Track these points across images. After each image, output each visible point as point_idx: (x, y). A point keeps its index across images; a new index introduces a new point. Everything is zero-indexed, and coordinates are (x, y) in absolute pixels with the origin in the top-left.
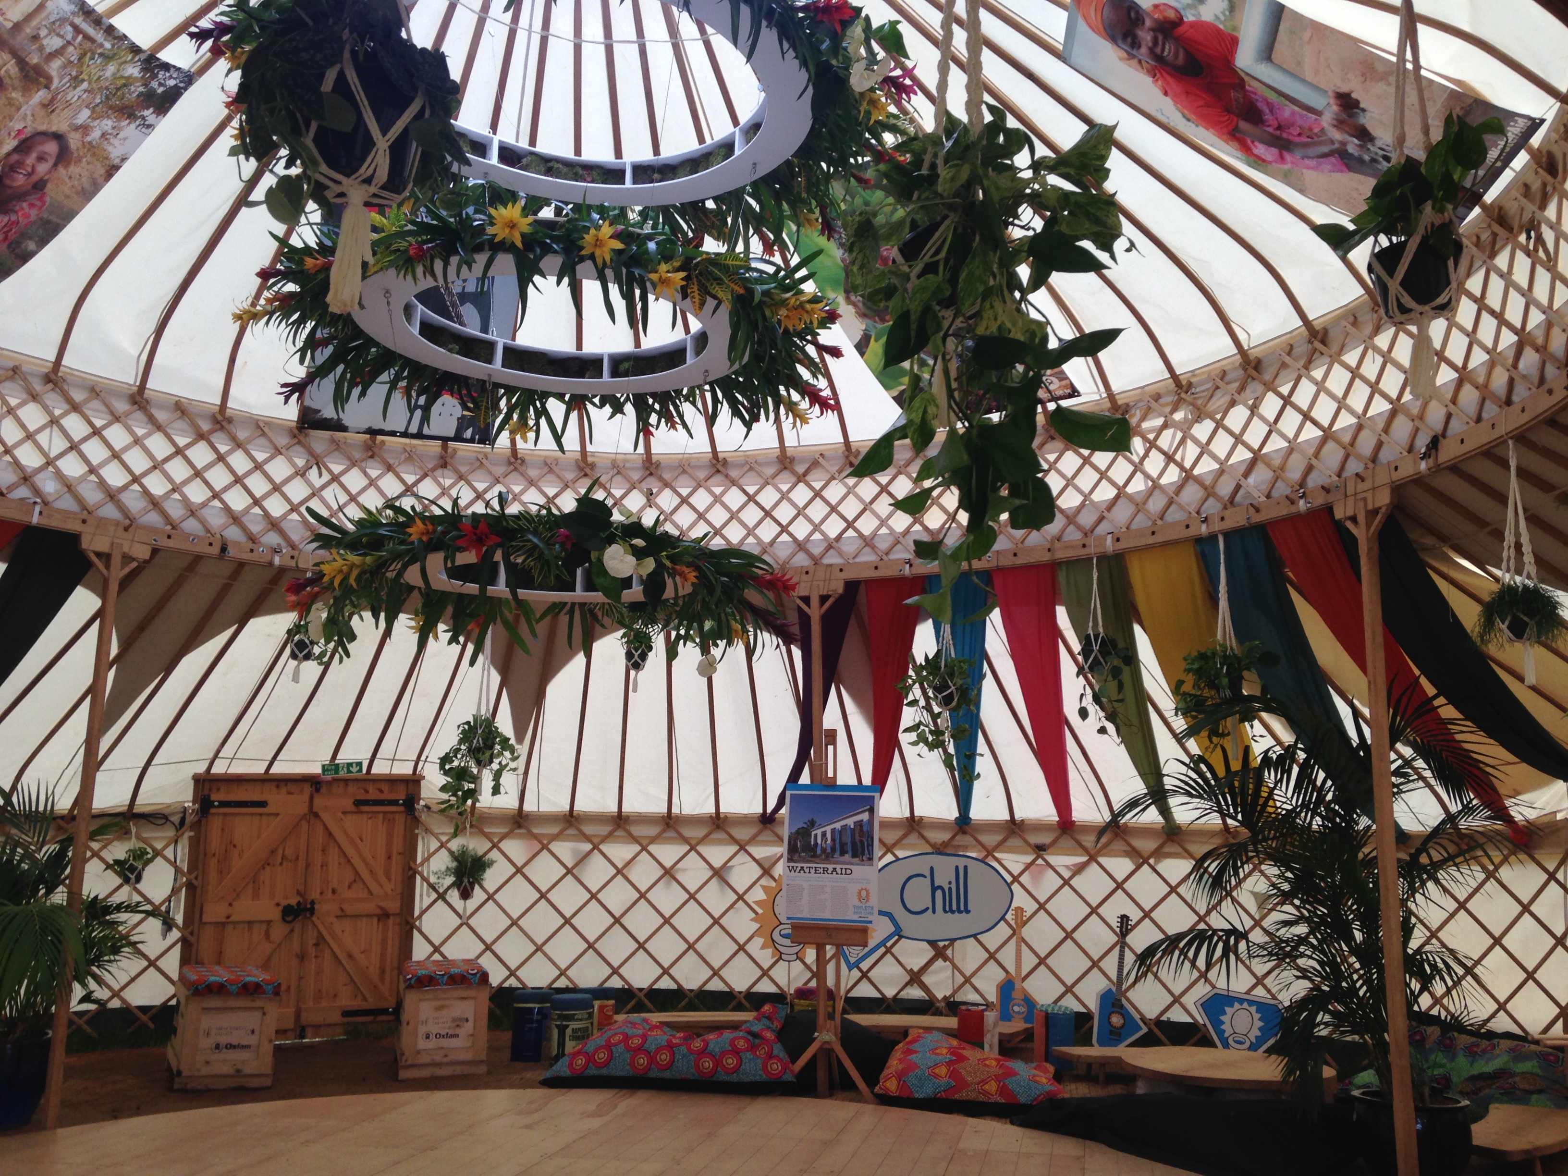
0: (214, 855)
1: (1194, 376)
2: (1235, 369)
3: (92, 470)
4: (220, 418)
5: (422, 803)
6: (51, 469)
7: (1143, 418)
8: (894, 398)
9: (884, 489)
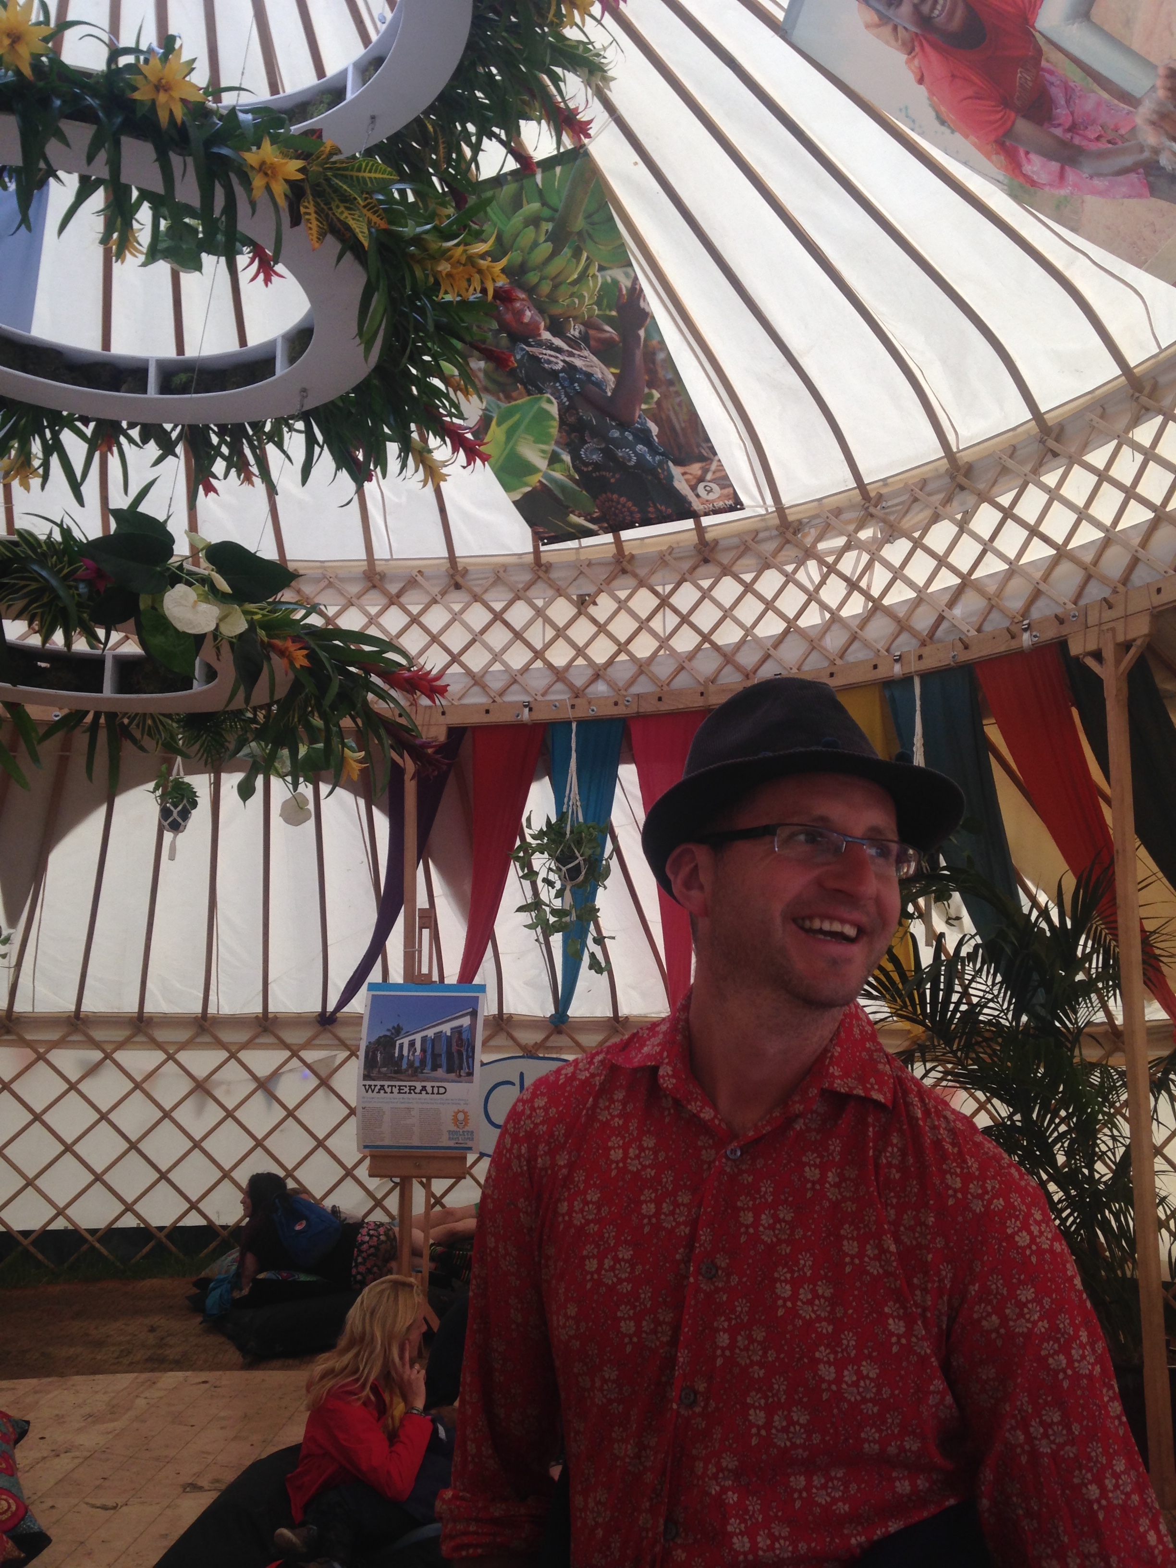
1: (886, 485)
2: (940, 476)
7: (820, 538)
8: (516, 503)
9: (498, 617)
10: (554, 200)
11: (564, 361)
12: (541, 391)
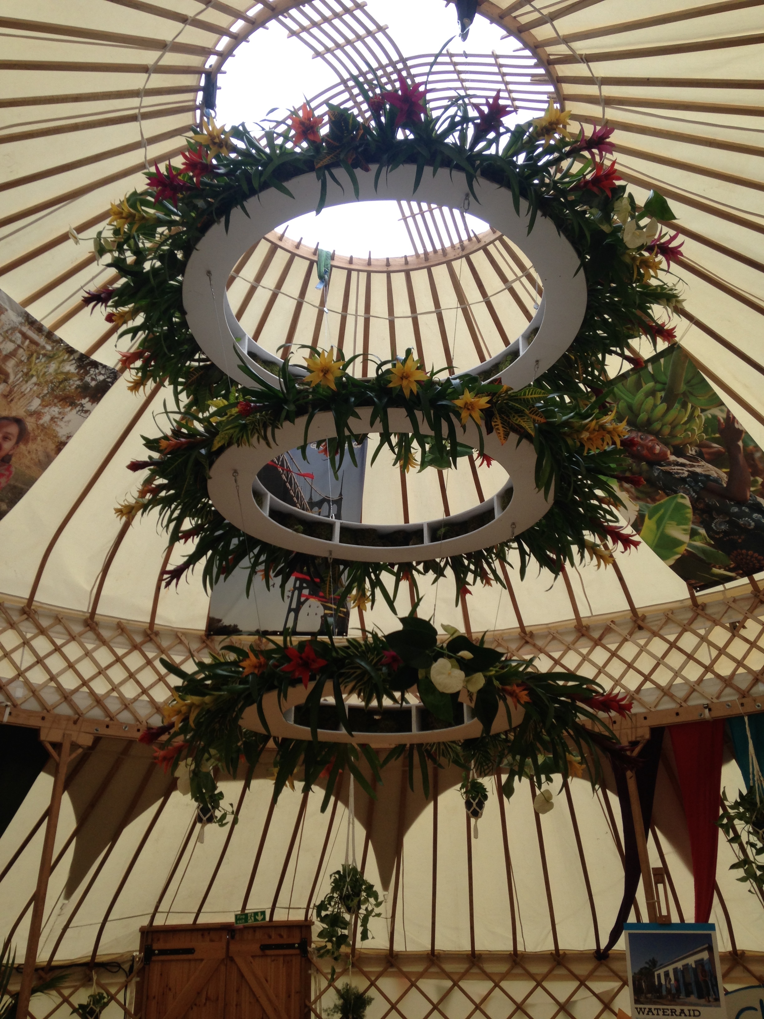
0: (154, 997)
3: (53, 678)
4: (149, 632)
5: (313, 946)
6: (21, 679)
8: (672, 567)
9: (673, 645)
10: (663, 378)
11: (688, 471)
12: (676, 492)
